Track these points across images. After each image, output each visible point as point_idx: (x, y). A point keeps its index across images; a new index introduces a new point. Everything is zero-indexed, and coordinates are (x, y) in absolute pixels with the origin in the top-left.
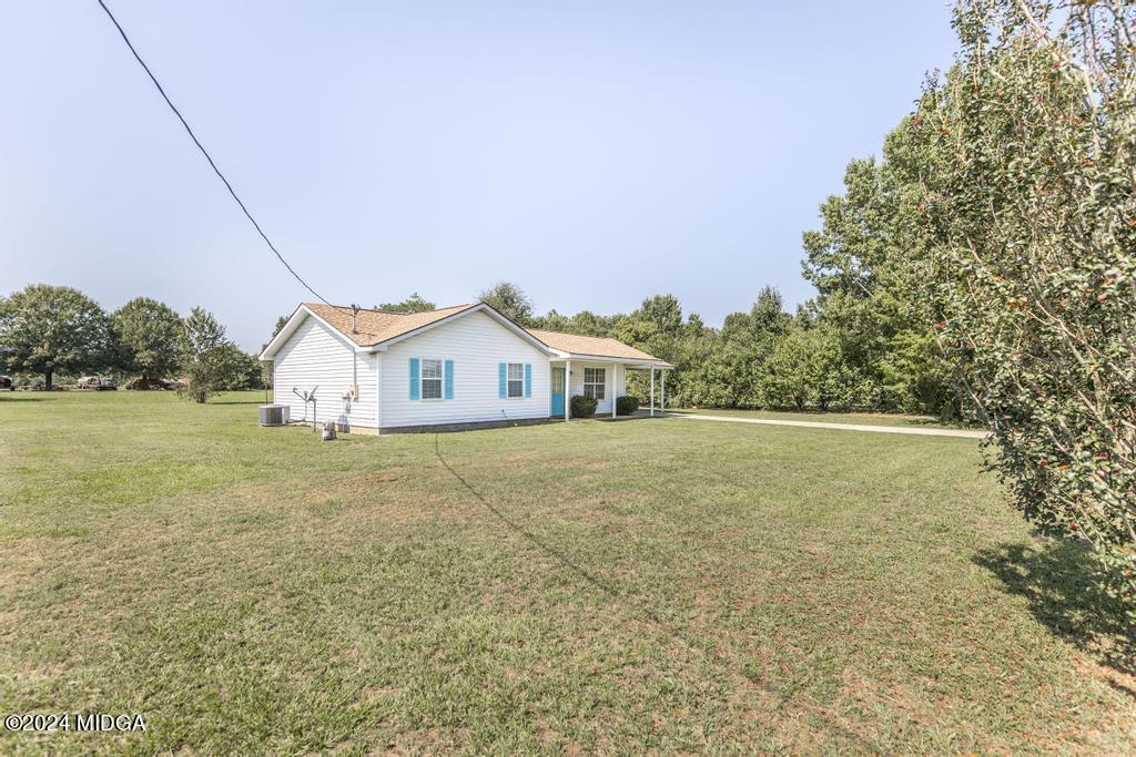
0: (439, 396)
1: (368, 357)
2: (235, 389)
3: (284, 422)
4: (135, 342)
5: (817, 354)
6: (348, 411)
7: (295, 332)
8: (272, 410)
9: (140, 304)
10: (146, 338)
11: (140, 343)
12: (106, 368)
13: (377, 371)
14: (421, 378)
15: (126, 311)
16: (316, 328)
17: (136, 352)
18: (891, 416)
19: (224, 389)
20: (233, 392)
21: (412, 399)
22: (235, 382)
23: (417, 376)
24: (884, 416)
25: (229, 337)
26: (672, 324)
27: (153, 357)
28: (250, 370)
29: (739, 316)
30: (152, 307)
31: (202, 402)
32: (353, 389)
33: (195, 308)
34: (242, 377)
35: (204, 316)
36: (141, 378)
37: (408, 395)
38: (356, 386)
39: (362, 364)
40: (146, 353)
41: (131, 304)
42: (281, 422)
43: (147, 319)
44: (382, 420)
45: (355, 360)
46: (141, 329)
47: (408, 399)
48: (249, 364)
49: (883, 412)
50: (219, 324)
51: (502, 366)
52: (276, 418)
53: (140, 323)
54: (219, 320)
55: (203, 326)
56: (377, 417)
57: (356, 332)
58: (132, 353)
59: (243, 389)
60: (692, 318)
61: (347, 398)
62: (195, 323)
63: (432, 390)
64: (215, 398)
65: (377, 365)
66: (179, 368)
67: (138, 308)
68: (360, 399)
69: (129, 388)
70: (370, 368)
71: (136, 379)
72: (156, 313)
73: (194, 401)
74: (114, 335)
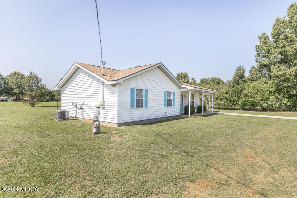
0: (142, 107)
1: (111, 87)
2: (46, 101)
3: (66, 118)
4: (13, 86)
5: (265, 90)
6: (99, 114)
7: (71, 77)
8: (61, 112)
9: (15, 73)
10: (17, 84)
11: (15, 86)
12: (4, 94)
13: (117, 94)
14: (135, 98)
15: (10, 76)
16: (82, 75)
17: (14, 89)
18: (294, 113)
19: (42, 101)
20: (45, 102)
21: (131, 108)
22: (46, 99)
23: (134, 97)
24: (290, 113)
25: (43, 82)
26: (187, 81)
27: (19, 91)
28: (51, 95)
29: (204, 79)
30: (19, 74)
31: (33, 106)
32: (102, 103)
33: (31, 72)
34: (48, 97)
35: (34, 75)
36: (15, 97)
37: (130, 107)
38: (104, 102)
39: (107, 91)
40: (17, 89)
41: (12, 73)
42: (65, 118)
43: (17, 78)
44: (119, 119)
45: (103, 89)
46: (15, 82)
47: (130, 108)
48: (51, 93)
49: (290, 111)
50: (39, 78)
51: (165, 92)
52: (63, 116)
53: (15, 80)
54: (40, 77)
55: (34, 79)
56: (116, 118)
57: (104, 75)
58: (12, 89)
59: (49, 101)
60: (192, 79)
61: (99, 108)
62: (31, 77)
63: (139, 104)
64: (38, 105)
65: (117, 91)
66: (24, 94)
67: (14, 74)
68: (106, 108)
69: (12, 101)
70: (112, 93)
71: (14, 98)
72: (20, 76)
73: (30, 106)
74: (6, 84)
